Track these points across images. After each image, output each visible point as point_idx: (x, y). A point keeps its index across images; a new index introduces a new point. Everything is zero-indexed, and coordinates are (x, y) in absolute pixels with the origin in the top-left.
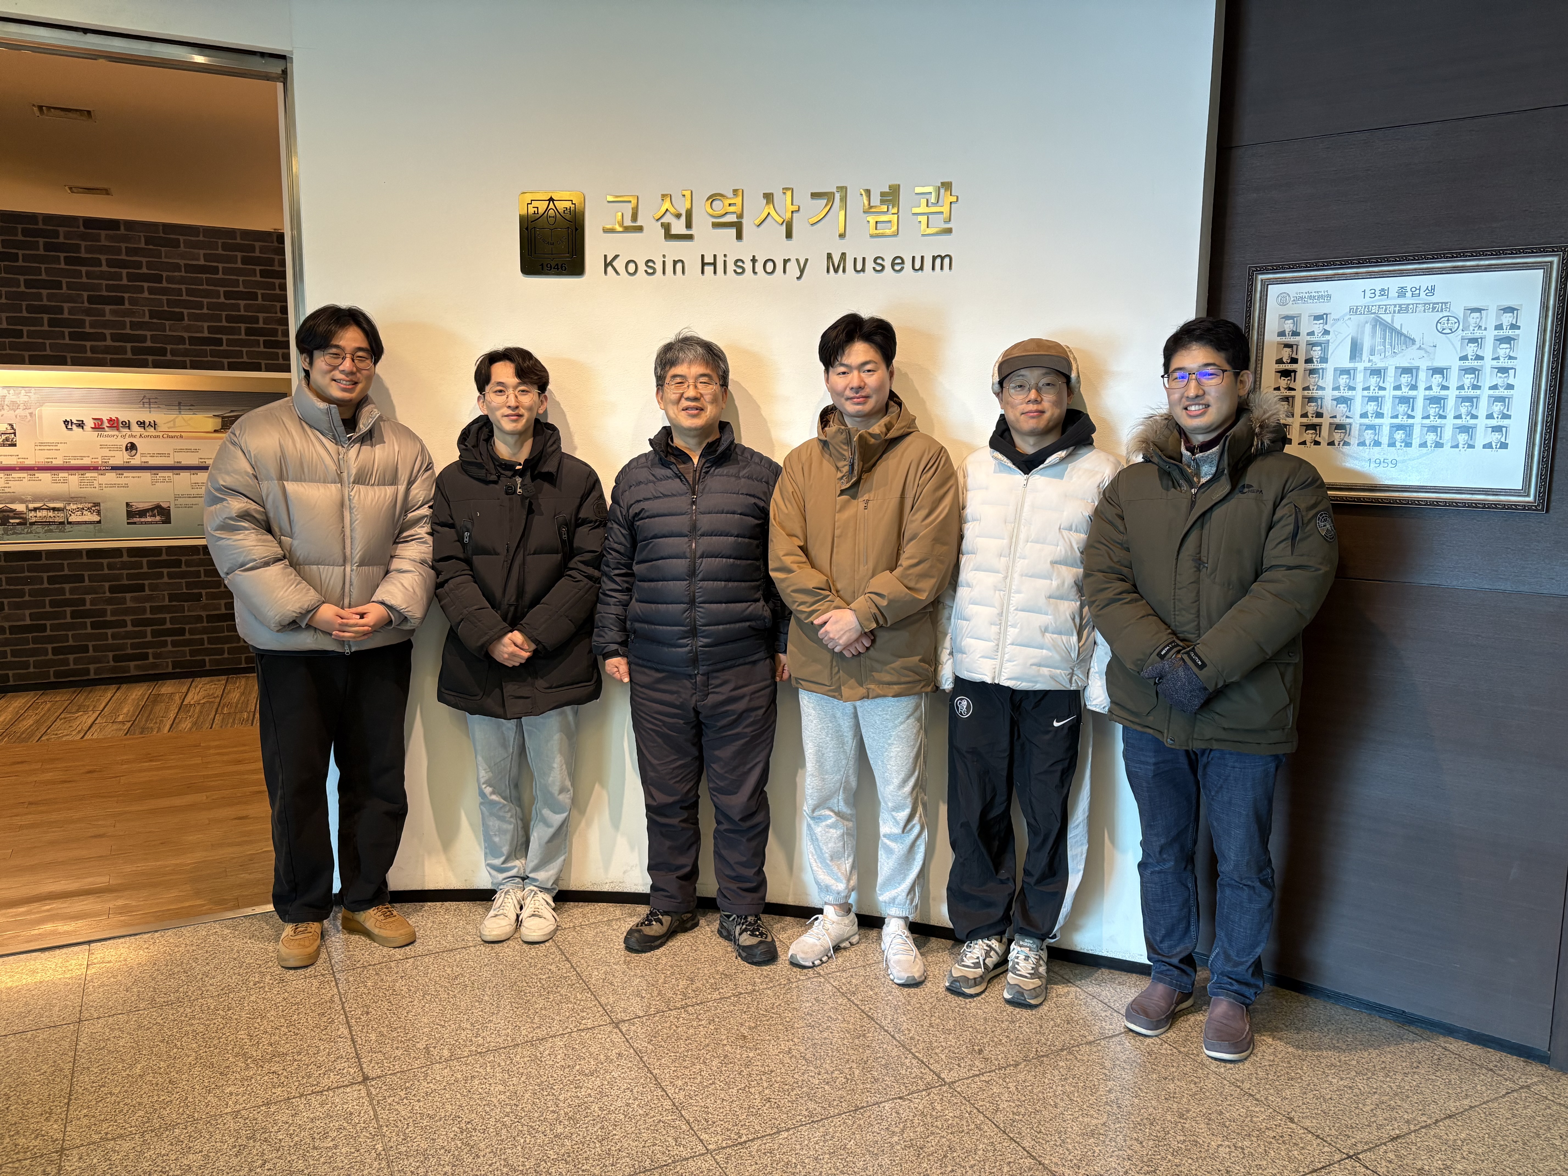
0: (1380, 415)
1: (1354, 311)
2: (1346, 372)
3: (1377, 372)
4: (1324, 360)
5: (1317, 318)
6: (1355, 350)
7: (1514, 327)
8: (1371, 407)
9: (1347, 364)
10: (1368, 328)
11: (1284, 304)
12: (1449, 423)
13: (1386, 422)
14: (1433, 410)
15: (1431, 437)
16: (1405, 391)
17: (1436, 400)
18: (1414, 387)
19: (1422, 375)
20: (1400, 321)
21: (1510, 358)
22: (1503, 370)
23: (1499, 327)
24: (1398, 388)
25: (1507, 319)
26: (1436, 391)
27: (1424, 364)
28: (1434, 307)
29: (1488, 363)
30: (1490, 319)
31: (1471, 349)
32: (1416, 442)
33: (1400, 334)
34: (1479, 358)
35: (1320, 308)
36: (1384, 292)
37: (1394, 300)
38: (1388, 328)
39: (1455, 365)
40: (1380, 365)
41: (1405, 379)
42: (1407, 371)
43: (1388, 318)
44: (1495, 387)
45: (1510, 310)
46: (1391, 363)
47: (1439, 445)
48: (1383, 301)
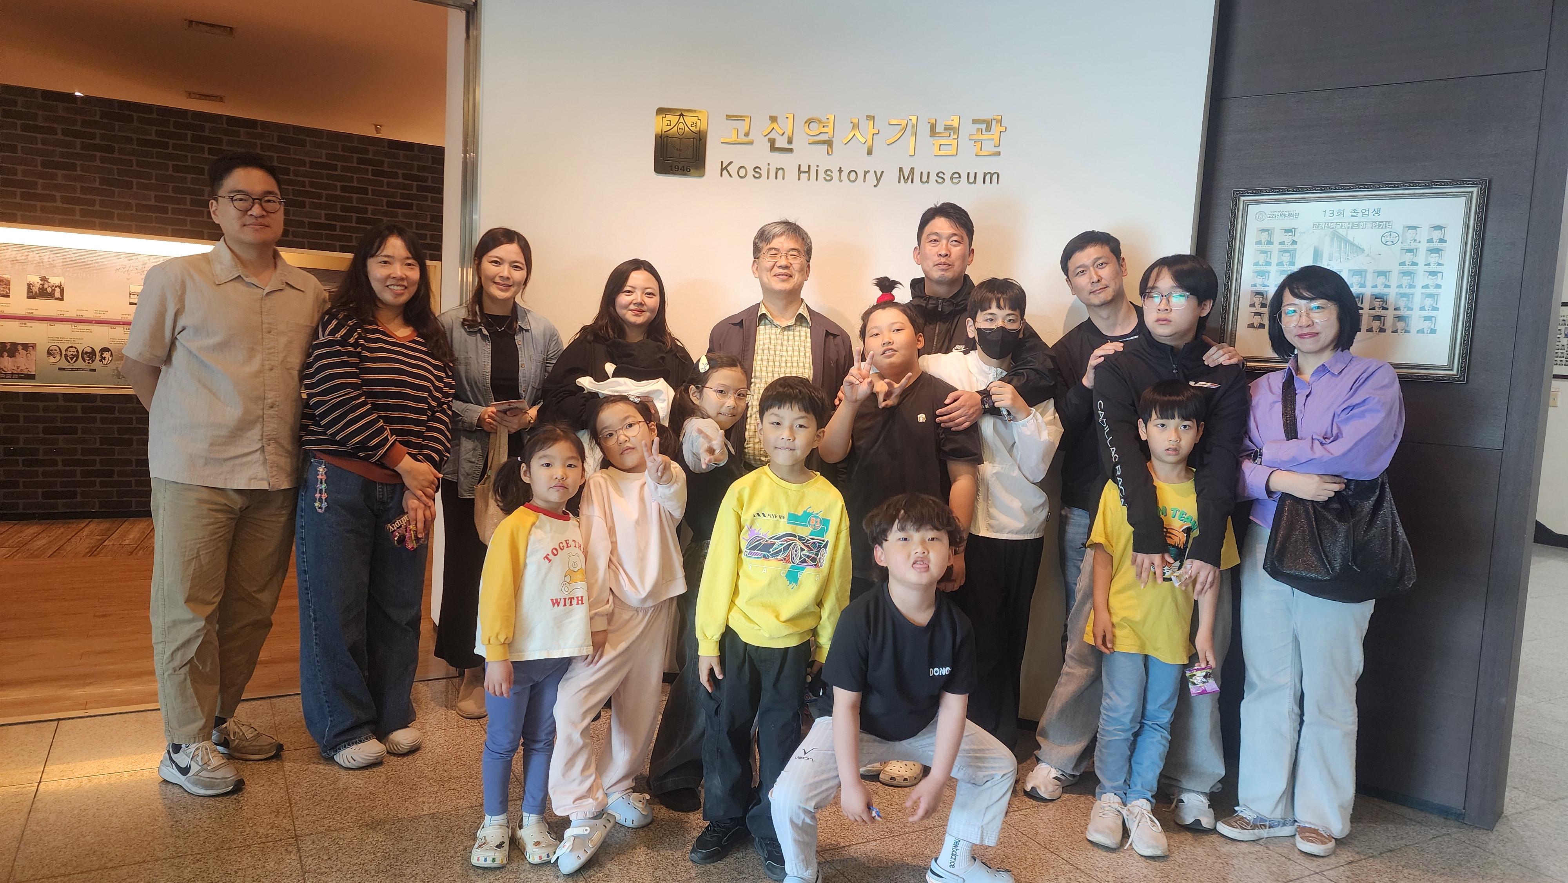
1: (1316, 226)
5: (1287, 231)
6: (1317, 257)
7: (1442, 240)
10: (1328, 239)
11: (1261, 220)
18: (1363, 286)
19: (1370, 277)
20: (1352, 235)
21: (1439, 264)
22: (1433, 274)
23: (1430, 241)
25: (1437, 235)
26: (1380, 289)
27: (1370, 269)
29: (1421, 269)
30: (1423, 234)
31: (1408, 257)
35: (1289, 224)
36: (1340, 213)
37: (1348, 218)
38: (1343, 240)
39: (1396, 269)
41: (1356, 279)
42: (1357, 273)
43: (1343, 232)
44: (1426, 286)
45: (1439, 228)
48: (1340, 219)
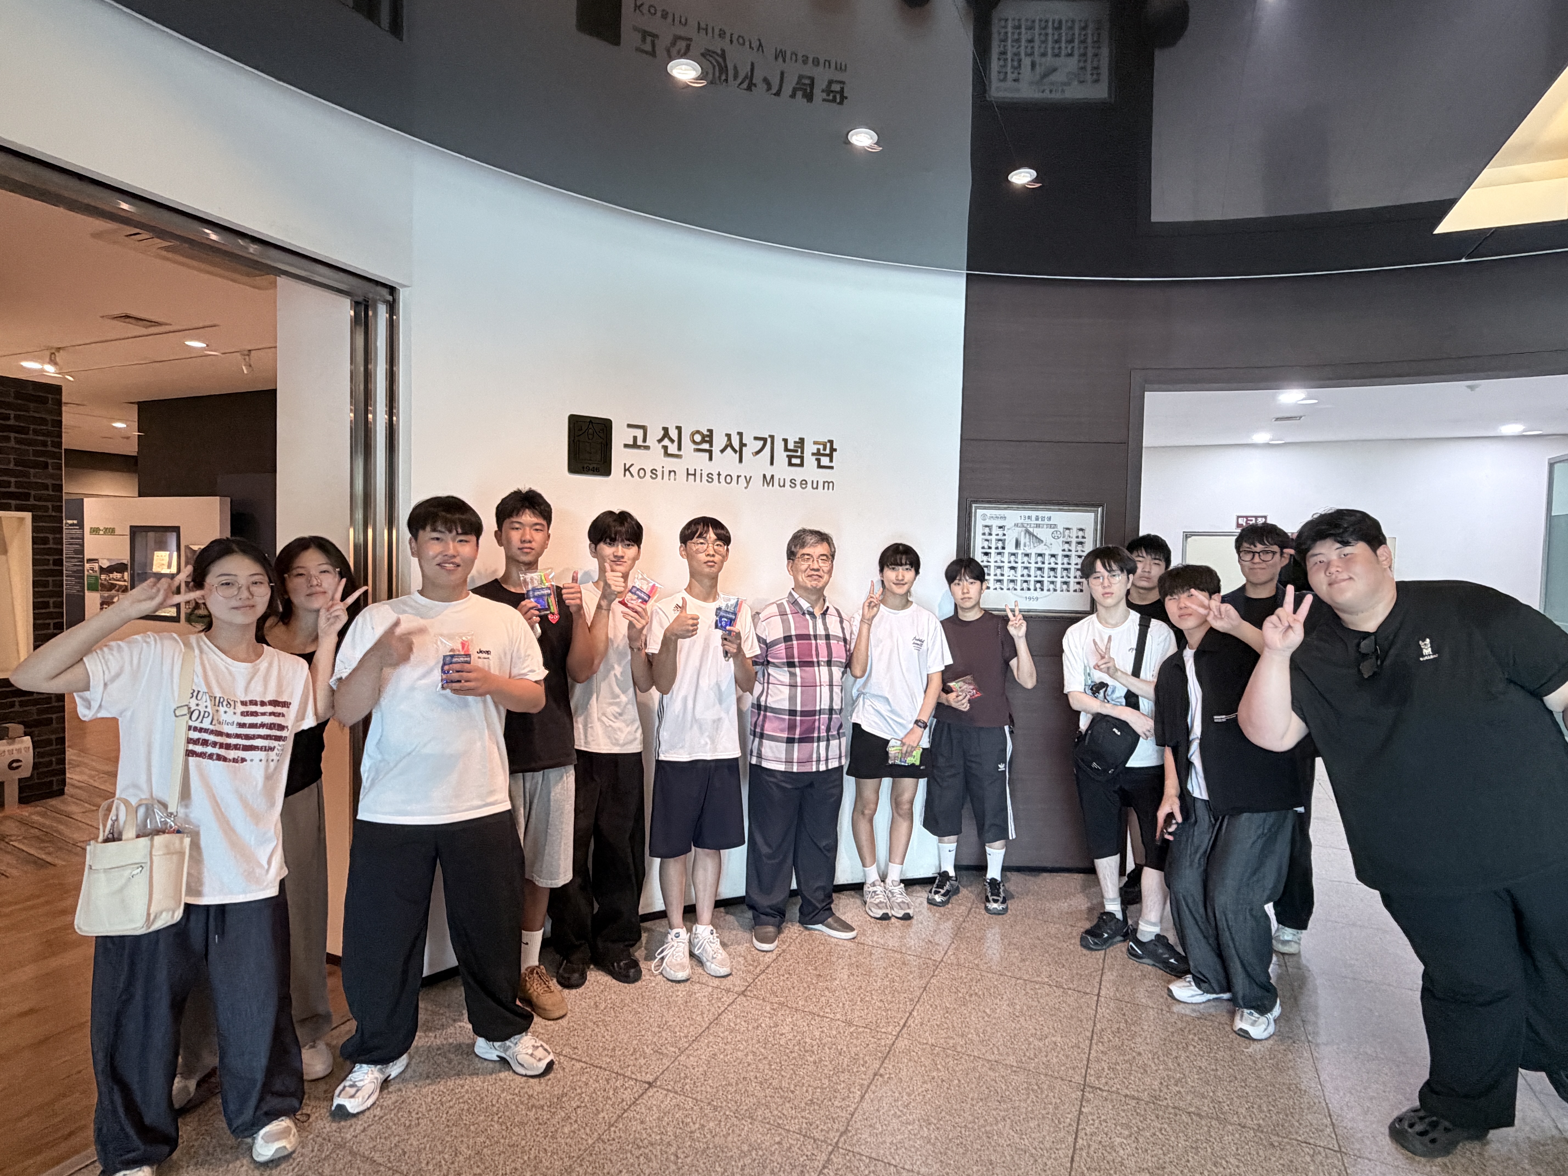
0: (1029, 576)
1: (1016, 525)
2: (1014, 554)
3: (1027, 555)
4: (1003, 548)
5: (1000, 527)
6: (1017, 544)
7: (1083, 537)
8: (1025, 572)
9: (1014, 551)
10: (1023, 533)
11: (984, 520)
12: (1059, 580)
13: (1032, 579)
14: (1052, 573)
15: (1052, 586)
16: (1040, 565)
17: (1053, 569)
18: (1043, 563)
19: (1047, 557)
20: (1036, 531)
21: (1082, 551)
22: (1080, 557)
23: (1077, 537)
24: (1036, 563)
25: (1081, 534)
26: (1053, 565)
27: (1047, 552)
28: (1050, 526)
29: (1073, 554)
30: (1074, 533)
31: (1066, 547)
32: (1045, 588)
33: (1036, 537)
34: (1070, 550)
35: (1001, 523)
36: (1029, 518)
37: (1034, 522)
38: (1030, 534)
39: (1060, 553)
40: (1028, 552)
41: (1040, 559)
42: (1040, 555)
43: (1031, 530)
44: (1077, 564)
45: (1081, 530)
46: (1033, 551)
47: (1055, 590)
48: (1029, 522)
